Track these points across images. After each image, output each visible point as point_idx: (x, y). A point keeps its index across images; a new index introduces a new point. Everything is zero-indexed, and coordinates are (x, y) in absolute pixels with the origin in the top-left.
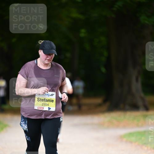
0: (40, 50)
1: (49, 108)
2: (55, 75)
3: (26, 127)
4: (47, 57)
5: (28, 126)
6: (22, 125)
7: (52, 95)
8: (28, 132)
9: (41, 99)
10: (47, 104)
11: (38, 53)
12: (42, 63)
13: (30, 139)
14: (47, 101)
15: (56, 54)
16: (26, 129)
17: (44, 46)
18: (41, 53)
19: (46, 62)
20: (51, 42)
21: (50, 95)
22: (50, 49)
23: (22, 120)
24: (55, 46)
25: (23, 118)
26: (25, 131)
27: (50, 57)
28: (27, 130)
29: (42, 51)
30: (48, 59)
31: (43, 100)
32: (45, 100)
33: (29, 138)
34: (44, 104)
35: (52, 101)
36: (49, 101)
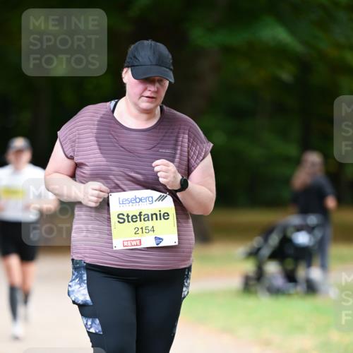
4: (145, 89)
7: (161, 198)
8: (91, 304)
9: (128, 216)
10: (150, 228)
11: (121, 79)
14: (148, 218)
17: (135, 57)
18: (127, 76)
19: (145, 104)
20: (159, 44)
21: (154, 200)
24: (170, 57)
27: (153, 88)
29: (129, 71)
30: (148, 93)
31: (133, 219)
32: (142, 217)
33: (97, 321)
34: (140, 230)
35: (165, 216)
36: (154, 216)
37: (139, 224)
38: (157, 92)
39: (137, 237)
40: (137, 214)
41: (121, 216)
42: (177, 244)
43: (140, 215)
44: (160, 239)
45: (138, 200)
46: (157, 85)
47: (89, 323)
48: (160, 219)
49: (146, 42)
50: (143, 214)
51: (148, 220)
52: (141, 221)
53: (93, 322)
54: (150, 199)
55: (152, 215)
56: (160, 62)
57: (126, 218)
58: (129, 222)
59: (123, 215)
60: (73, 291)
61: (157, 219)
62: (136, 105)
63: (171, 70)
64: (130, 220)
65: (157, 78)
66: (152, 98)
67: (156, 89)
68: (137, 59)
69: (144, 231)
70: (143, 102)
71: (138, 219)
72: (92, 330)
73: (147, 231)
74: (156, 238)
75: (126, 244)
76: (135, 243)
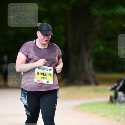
0: (38, 32)
1: (48, 82)
2: (52, 53)
3: (26, 102)
4: (45, 38)
5: (28, 101)
6: (23, 100)
7: (50, 70)
9: (40, 73)
10: (46, 78)
12: (40, 43)
13: (30, 113)
14: (46, 75)
15: (53, 35)
16: (26, 103)
17: (41, 28)
18: (39, 34)
19: (44, 42)
20: (48, 24)
22: (47, 30)
23: (23, 96)
25: (24, 93)
26: (25, 106)
27: (47, 38)
28: (27, 105)
29: (40, 32)
30: (45, 39)
31: (42, 74)
32: (44, 74)
34: (43, 78)
35: (51, 75)
36: (48, 75)
37: (43, 76)
39: (41, 80)
40: (43, 73)
41: (38, 73)
43: (44, 73)
45: (44, 69)
55: (47, 74)
57: (39, 74)
58: (40, 75)
59: (39, 73)
63: (52, 32)
65: (48, 34)
66: (47, 40)
68: (42, 28)
74: (47, 81)
75: (38, 81)
76: (40, 81)
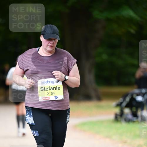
4: (49, 43)
7: (57, 82)
8: (35, 125)
9: (45, 88)
18: (42, 38)
19: (49, 49)
20: (53, 26)
21: (55, 82)
24: (58, 30)
27: (52, 43)
30: (50, 45)
31: (47, 89)
32: (50, 89)
33: (37, 132)
35: (59, 88)
36: (55, 88)
37: (49, 91)
38: (53, 44)
39: (48, 96)
40: (48, 87)
41: (42, 88)
42: (63, 99)
43: (49, 88)
44: (57, 97)
45: (48, 82)
46: (53, 41)
47: (34, 132)
48: (57, 89)
49: (48, 25)
50: (50, 87)
51: (52, 90)
52: (49, 90)
53: (35, 132)
54: (53, 82)
55: (54, 88)
56: (54, 32)
60: (28, 119)
61: (55, 89)
62: (46, 49)
63: (58, 35)
64: (45, 90)
65: (53, 38)
66: (52, 46)
67: (53, 43)
68: (45, 31)
69: (51, 94)
70: (48, 48)
71: (49, 89)
72: (35, 135)
73: (52, 94)
74: (55, 96)
75: (44, 99)
76: (47, 98)
